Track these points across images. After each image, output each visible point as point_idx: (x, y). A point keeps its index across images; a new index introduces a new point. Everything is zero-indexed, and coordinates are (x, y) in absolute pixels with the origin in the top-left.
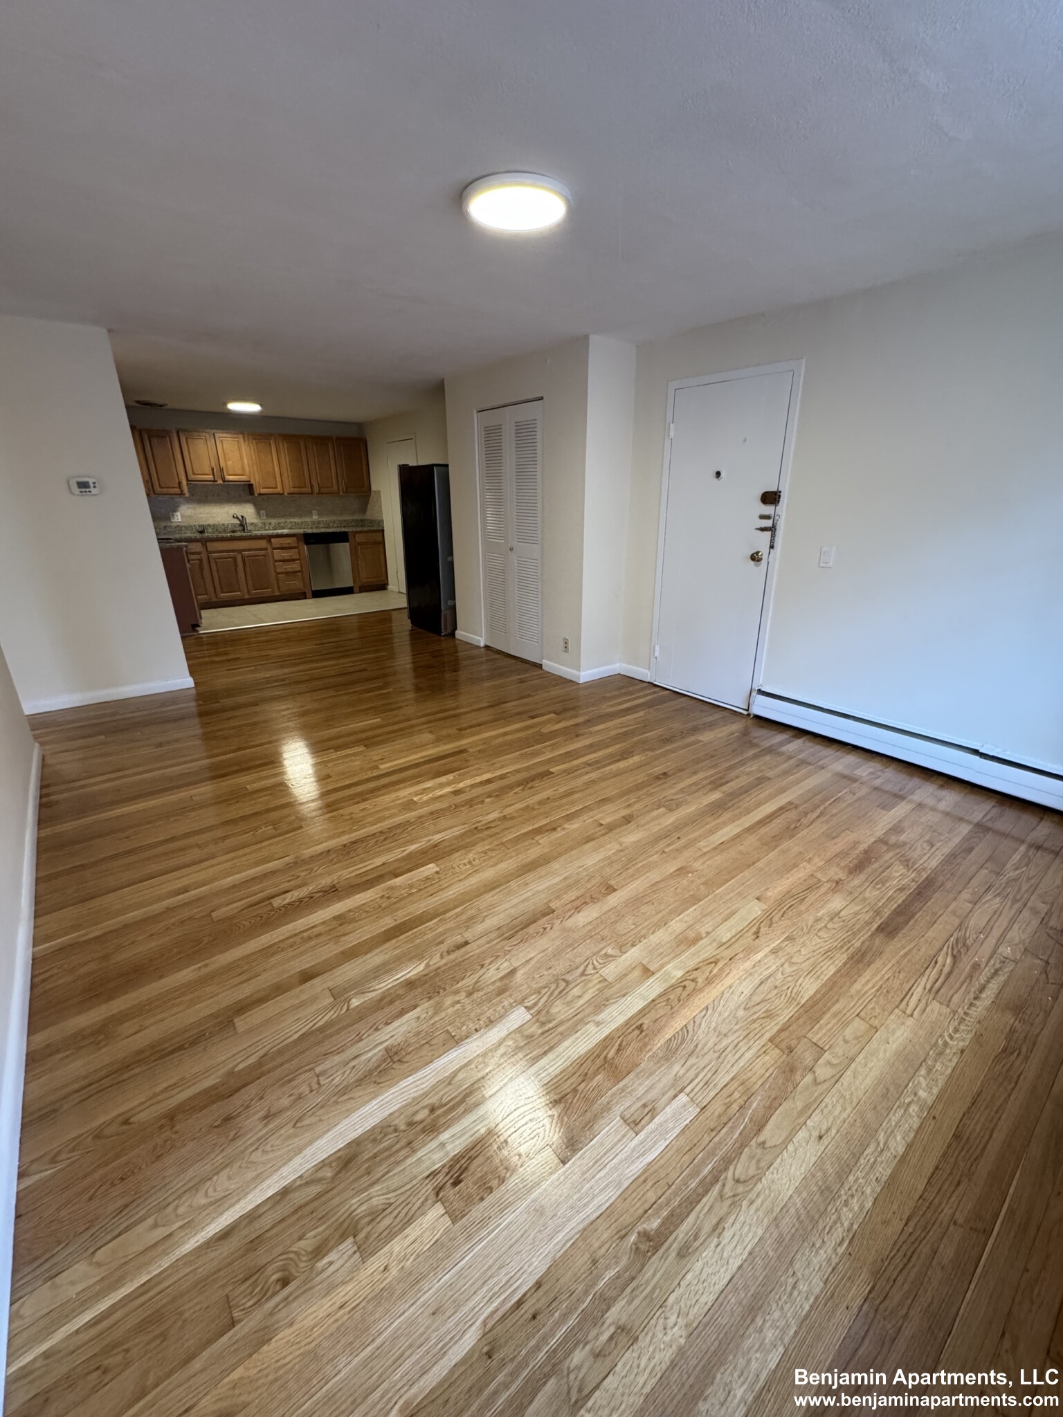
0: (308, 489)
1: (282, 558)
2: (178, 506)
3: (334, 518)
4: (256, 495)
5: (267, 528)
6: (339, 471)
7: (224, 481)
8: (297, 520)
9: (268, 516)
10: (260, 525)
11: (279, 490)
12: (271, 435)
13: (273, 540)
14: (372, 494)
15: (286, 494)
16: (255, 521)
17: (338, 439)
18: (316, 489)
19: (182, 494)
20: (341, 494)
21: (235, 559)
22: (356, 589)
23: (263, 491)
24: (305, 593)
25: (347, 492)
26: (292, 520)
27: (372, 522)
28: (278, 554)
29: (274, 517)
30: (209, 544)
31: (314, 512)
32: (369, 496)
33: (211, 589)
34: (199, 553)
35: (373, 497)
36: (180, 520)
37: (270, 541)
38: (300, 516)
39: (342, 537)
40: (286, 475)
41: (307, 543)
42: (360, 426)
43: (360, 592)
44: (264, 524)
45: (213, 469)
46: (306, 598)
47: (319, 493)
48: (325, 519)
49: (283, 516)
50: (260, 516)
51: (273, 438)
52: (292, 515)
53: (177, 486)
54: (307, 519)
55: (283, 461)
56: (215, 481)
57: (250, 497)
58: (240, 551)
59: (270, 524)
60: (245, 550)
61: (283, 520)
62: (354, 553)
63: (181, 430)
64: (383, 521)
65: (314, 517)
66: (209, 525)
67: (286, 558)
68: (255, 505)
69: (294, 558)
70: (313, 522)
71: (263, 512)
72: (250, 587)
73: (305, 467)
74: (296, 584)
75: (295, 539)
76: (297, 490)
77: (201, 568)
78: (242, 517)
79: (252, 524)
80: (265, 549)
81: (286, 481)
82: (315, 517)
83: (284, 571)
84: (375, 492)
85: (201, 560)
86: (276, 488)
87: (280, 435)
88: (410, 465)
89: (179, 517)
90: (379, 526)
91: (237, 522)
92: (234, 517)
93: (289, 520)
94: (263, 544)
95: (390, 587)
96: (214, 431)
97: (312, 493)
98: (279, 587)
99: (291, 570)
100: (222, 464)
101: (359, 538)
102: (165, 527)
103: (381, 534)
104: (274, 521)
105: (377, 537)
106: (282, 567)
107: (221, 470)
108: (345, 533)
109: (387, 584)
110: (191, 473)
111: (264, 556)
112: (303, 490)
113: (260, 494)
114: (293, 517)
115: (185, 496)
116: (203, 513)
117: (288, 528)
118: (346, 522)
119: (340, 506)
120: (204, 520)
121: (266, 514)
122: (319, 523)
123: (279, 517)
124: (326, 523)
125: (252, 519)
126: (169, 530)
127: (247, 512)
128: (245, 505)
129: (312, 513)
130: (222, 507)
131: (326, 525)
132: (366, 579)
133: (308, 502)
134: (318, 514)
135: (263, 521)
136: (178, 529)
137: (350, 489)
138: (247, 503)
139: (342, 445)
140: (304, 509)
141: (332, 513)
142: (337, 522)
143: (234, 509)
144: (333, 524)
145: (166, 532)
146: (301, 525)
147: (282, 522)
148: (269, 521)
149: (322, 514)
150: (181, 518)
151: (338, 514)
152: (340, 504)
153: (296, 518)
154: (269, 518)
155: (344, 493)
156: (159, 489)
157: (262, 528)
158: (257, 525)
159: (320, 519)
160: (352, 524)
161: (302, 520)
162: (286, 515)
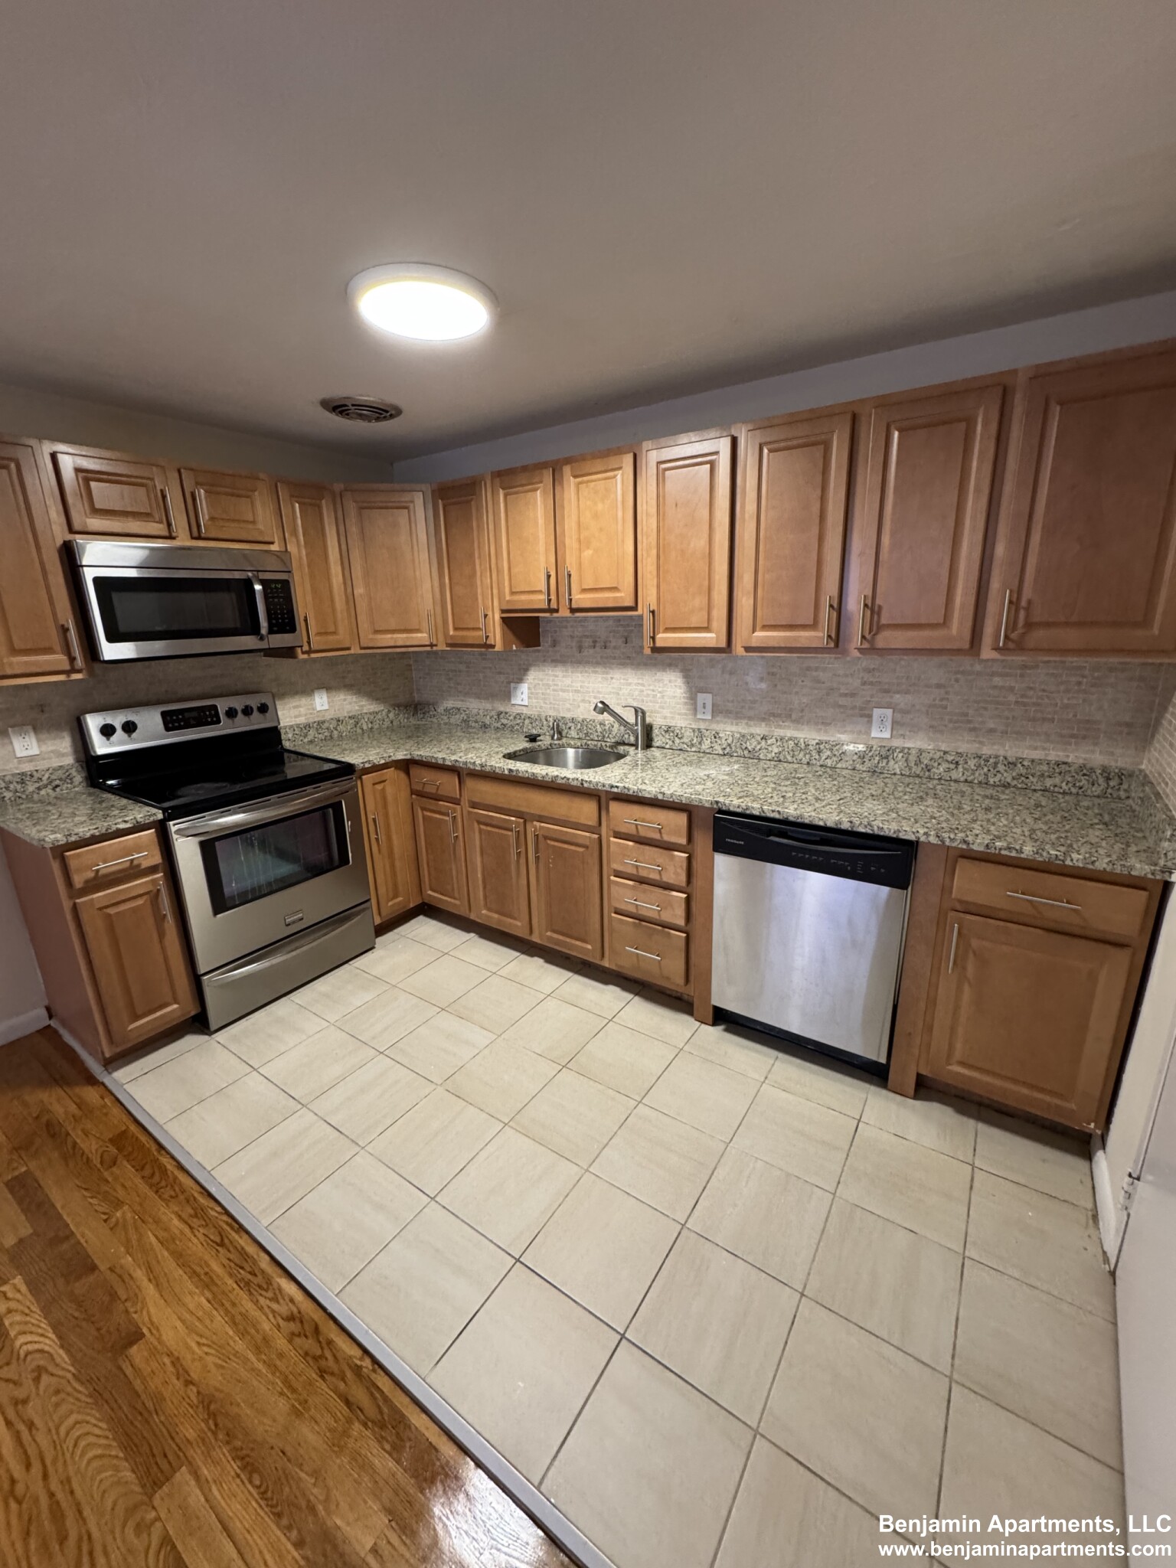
0: (820, 633)
2: (526, 670)
3: (965, 745)
5: (706, 746)
6: (1000, 550)
8: (807, 735)
9: (717, 712)
10: (688, 734)
13: (614, 808)
15: (739, 650)
16: (678, 723)
18: (860, 637)
20: (987, 653)
21: (515, 835)
22: (902, 1080)
23: (664, 639)
24: (687, 999)
26: (789, 733)
28: (624, 854)
29: (737, 715)
31: (877, 712)
33: (463, 893)
34: (454, 801)
36: (526, 702)
37: (606, 809)
38: (824, 723)
46: (690, 1013)
48: (917, 742)
49: (767, 718)
50: (695, 711)
53: (481, 624)
54: (845, 737)
58: (530, 818)
60: (539, 818)
61: (760, 730)
65: (875, 734)
66: (573, 720)
67: (647, 872)
68: (687, 678)
69: (667, 879)
71: (705, 698)
74: (663, 964)
75: (681, 819)
76: (782, 637)
78: (636, 709)
79: (668, 730)
80: (592, 829)
82: (881, 733)
83: (632, 909)
86: (707, 628)
89: (525, 696)
94: (587, 811)
98: (612, 949)
99: (655, 914)
100: (570, 560)
101: (970, 884)
102: (499, 714)
104: (729, 729)
106: (627, 896)
109: (1101, 1143)
110: (507, 589)
111: (586, 847)
112: (805, 637)
114: (794, 721)
115: (496, 649)
116: (568, 691)
117: (769, 756)
118: (1020, 769)
119: (1012, 698)
120: (568, 706)
121: (713, 705)
122: (887, 754)
123: (750, 718)
124: (918, 762)
125: (673, 718)
126: (505, 721)
127: (663, 697)
128: (659, 675)
129: (870, 716)
130: (609, 676)
131: (917, 770)
132: (962, 1063)
133: (867, 677)
134: (895, 723)
135: (702, 726)
136: (518, 721)
137: (1039, 636)
138: (664, 670)
139: (1056, 411)
140: (842, 701)
141: (963, 723)
142: (972, 763)
143: (630, 684)
144: (949, 770)
145: (499, 725)
146: (814, 753)
147: (753, 735)
148: (715, 727)
149: (915, 728)
150: (529, 698)
151: (991, 731)
152: (1011, 689)
153: (805, 727)
154: (718, 719)
155: (996, 649)
156: (451, 633)
157: (692, 745)
158: (677, 741)
159: (897, 743)
160: (1049, 783)
161: (825, 738)
162: (774, 715)
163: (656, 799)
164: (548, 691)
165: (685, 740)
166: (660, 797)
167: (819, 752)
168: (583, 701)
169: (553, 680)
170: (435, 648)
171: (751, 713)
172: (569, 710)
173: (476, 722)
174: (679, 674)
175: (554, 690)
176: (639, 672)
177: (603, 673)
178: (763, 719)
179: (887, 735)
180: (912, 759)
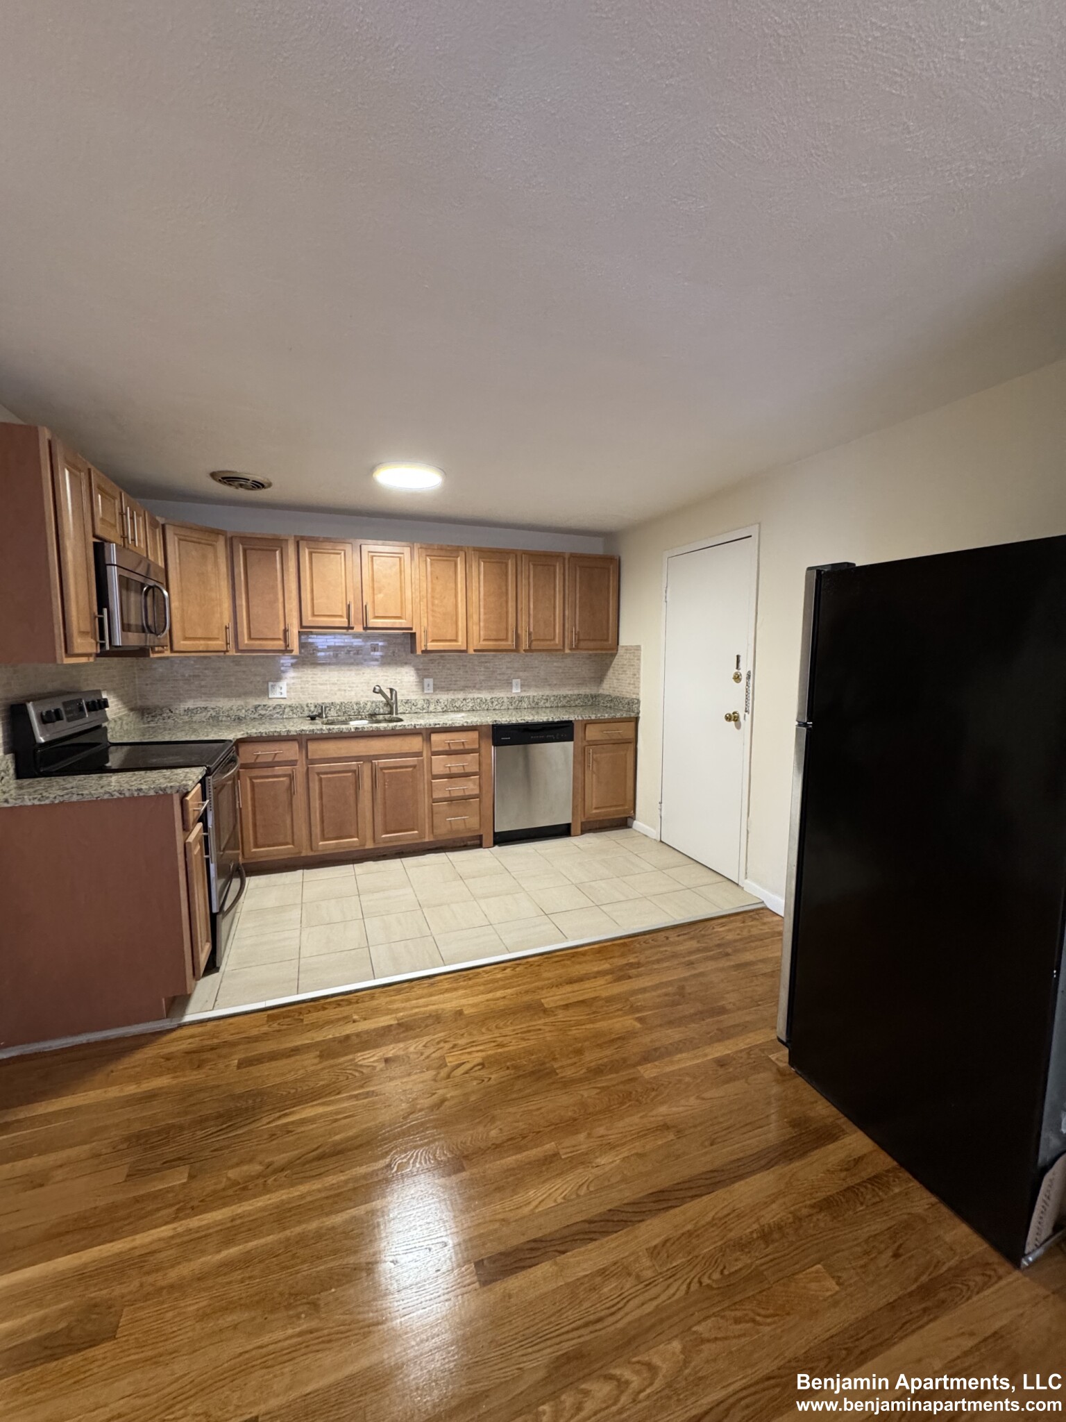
0: (510, 643)
1: (447, 772)
2: (282, 672)
3: (547, 692)
4: (419, 652)
5: (431, 708)
6: (567, 610)
7: (366, 628)
8: (485, 695)
9: (436, 688)
11: (460, 645)
12: (458, 549)
13: (434, 737)
14: (621, 651)
15: (471, 651)
16: (413, 697)
17: (573, 556)
18: (525, 644)
19: (287, 650)
20: (567, 651)
21: (357, 774)
22: (576, 828)
23: (431, 646)
24: (480, 837)
25: (577, 648)
26: (476, 696)
27: (614, 701)
28: (440, 764)
29: (447, 689)
30: (312, 746)
31: (514, 681)
32: (614, 655)
33: (302, 832)
34: (293, 763)
35: (621, 659)
36: (285, 695)
37: (428, 739)
38: (492, 688)
39: (559, 731)
40: (475, 617)
41: (497, 743)
42: (609, 536)
43: (583, 832)
44: (428, 702)
45: (349, 607)
46: (480, 846)
47: (530, 650)
48: (531, 693)
49: (463, 689)
50: (423, 689)
51: (462, 554)
52: (475, 687)
53: (281, 636)
54: (502, 694)
55: (474, 597)
56: (349, 628)
57: (411, 656)
58: (369, 759)
59: (438, 701)
60: (378, 757)
61: (460, 695)
62: (581, 760)
63: (303, 538)
64: (639, 701)
65: (514, 691)
67: (455, 770)
68: (417, 670)
69: (468, 770)
70: (511, 700)
71: (429, 681)
72: (379, 827)
73: (511, 604)
74: (467, 821)
75: (475, 735)
76: (491, 645)
77: (290, 790)
78: (391, 690)
79: (406, 705)
80: (419, 754)
81: (474, 629)
82: (516, 691)
83: (447, 795)
84: (627, 649)
85: (291, 777)
86: (456, 640)
87: (475, 549)
88: (859, 563)
89: (284, 690)
90: (630, 710)
91: (380, 698)
92: (374, 691)
93: (471, 696)
94: (416, 744)
95: (638, 824)
96: (360, 541)
97: (517, 650)
98: (432, 826)
99: (461, 794)
100: (367, 599)
101: (593, 733)
102: (256, 707)
103: (633, 724)
104: (444, 697)
105: (624, 731)
106: (443, 789)
107: (364, 609)
108: (569, 724)
109: (633, 818)
110: (310, 613)
111: (414, 767)
112: (503, 644)
113: (425, 652)
114: (479, 689)
115: (294, 653)
116: (326, 684)
117: (468, 709)
118: (568, 699)
119: (561, 671)
120: (326, 694)
121: (434, 685)
122: (521, 700)
123: (455, 690)
124: (534, 701)
125: (408, 695)
126: (263, 712)
127: (401, 682)
128: (399, 669)
129: (511, 683)
130: (361, 672)
131: (533, 705)
132: (596, 808)
133: (509, 665)
134: (522, 686)
135: (427, 697)
136: (278, 711)
137: (582, 644)
138: (402, 666)
139: (578, 568)
140: (499, 677)
141: (546, 682)
142: (552, 699)
143: (378, 676)
144: (544, 703)
145: (256, 716)
146: (490, 704)
147: (459, 699)
148: (438, 697)
149: (529, 686)
150: (288, 692)
151: (556, 685)
152: (560, 667)
153: (484, 692)
154: (437, 692)
155: (571, 649)
156: (246, 642)
157: (424, 709)
158: (413, 707)
159: (524, 694)
160: (577, 702)
161: (494, 696)
162: (467, 687)
163: (463, 726)
164: (307, 686)
165: (419, 706)
166: (465, 724)
167: (492, 703)
168: (339, 690)
169: (312, 678)
170: (227, 654)
171: (455, 687)
172: (326, 697)
173: (228, 716)
174: (413, 669)
175: (313, 684)
176: (384, 669)
177: (357, 670)
178: (461, 690)
179: (519, 691)
180: (531, 700)
